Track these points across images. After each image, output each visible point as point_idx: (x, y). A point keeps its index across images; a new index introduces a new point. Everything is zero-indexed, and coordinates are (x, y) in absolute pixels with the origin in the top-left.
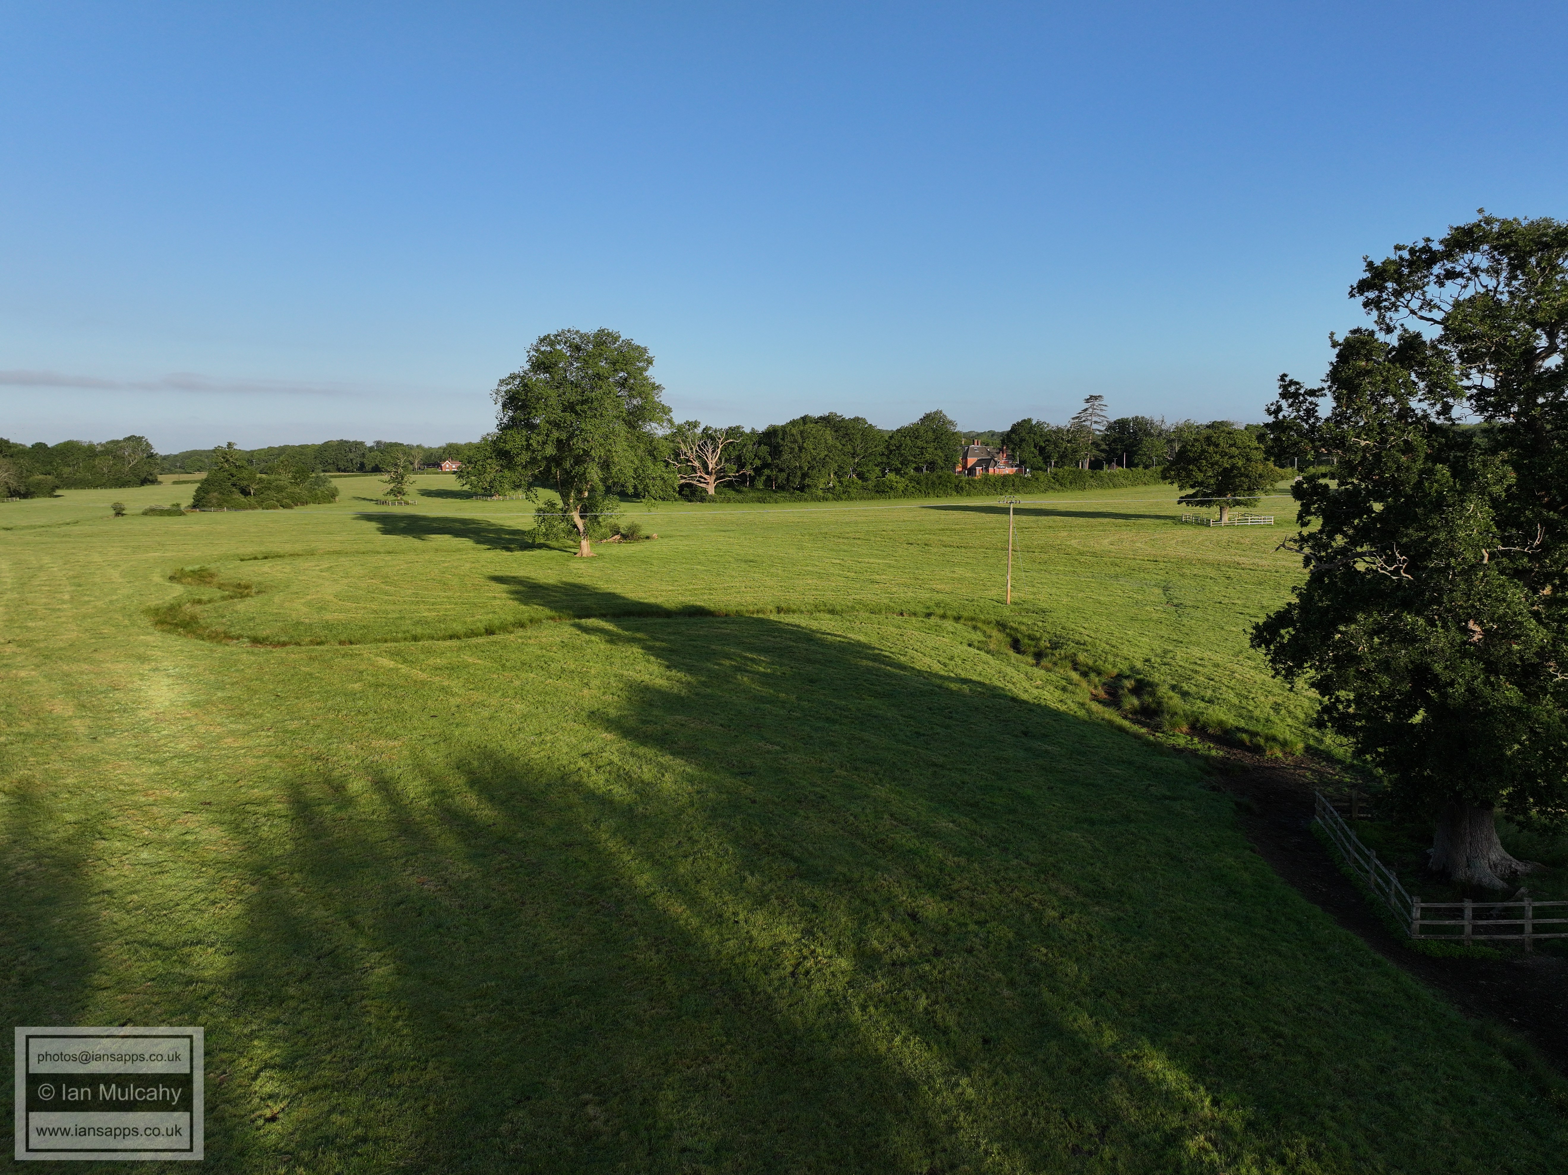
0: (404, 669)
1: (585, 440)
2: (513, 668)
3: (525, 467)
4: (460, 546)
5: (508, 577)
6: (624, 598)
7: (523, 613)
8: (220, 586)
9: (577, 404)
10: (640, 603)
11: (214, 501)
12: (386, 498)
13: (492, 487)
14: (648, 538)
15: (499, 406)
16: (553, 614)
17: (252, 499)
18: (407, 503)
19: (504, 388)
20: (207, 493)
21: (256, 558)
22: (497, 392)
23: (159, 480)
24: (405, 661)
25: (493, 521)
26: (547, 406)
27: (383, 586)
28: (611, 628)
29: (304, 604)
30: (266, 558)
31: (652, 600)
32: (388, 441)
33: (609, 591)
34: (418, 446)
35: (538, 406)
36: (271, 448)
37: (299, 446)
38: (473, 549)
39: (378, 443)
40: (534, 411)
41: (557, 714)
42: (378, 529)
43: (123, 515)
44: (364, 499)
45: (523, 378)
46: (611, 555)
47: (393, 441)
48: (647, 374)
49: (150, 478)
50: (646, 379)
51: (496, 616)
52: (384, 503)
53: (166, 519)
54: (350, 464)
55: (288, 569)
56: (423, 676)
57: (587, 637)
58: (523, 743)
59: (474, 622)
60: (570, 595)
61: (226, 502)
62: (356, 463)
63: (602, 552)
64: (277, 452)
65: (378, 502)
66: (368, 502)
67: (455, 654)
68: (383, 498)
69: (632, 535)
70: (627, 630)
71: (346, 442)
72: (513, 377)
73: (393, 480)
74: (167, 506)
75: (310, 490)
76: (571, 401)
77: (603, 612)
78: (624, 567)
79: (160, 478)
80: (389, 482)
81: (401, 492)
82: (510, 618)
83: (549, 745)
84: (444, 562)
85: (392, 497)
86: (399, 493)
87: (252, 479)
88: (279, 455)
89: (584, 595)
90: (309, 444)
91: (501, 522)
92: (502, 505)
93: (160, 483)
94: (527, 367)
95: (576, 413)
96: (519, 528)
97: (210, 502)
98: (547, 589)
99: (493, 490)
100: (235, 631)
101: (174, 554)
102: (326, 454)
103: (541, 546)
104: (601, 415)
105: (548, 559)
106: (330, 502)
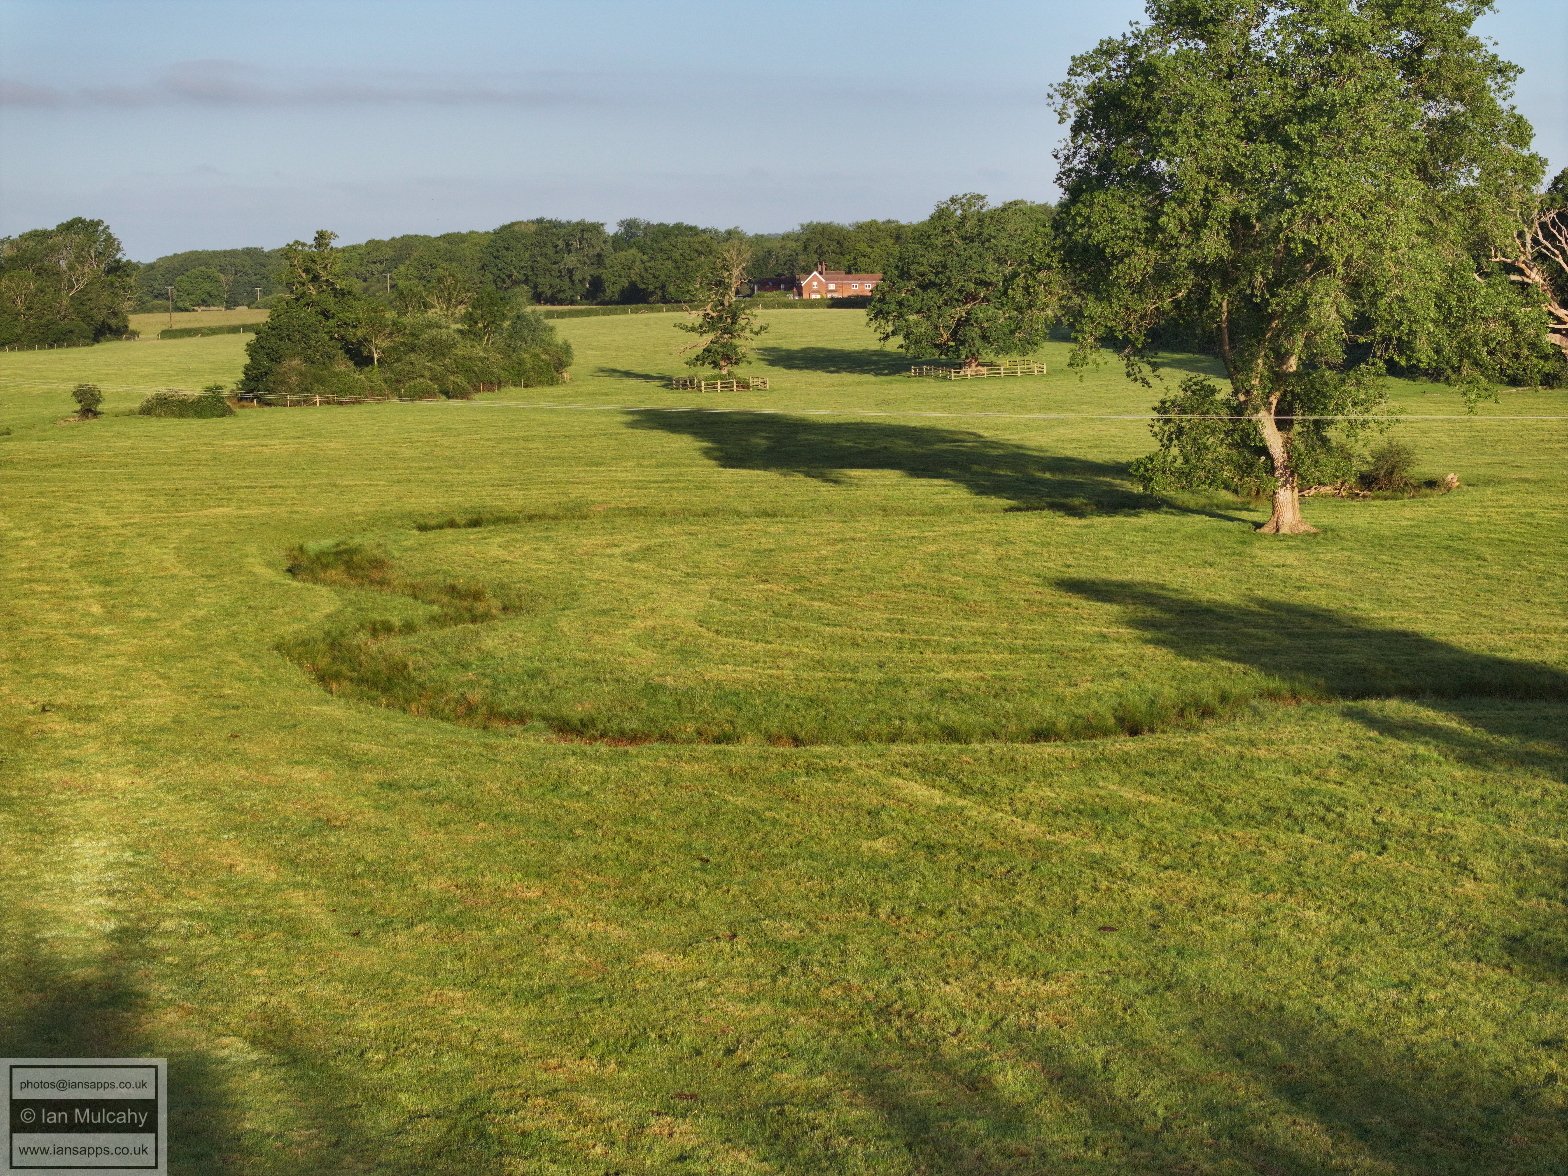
0: (974, 810)
1: (1311, 217)
2: (1247, 819)
3: (1138, 289)
4: (939, 499)
5: (1107, 583)
6: (1449, 649)
7: (1197, 678)
8: (415, 592)
9: (1287, 121)
10: (1502, 662)
11: (294, 379)
12: (693, 371)
13: (963, 343)
14: (1431, 484)
15: (1066, 131)
16: (1275, 683)
17: (375, 375)
18: (744, 386)
19: (1085, 81)
20: (277, 359)
21: (452, 524)
22: (1067, 91)
23: (132, 326)
24: (966, 791)
25: (987, 434)
26: (1202, 125)
27: (800, 599)
28: (1454, 725)
29: (638, 640)
30: (475, 523)
31: (1529, 655)
32: (655, 221)
33: (1396, 626)
34: (729, 233)
35: (1179, 128)
36: (374, 245)
37: (444, 238)
38: (978, 508)
39: (630, 226)
40: (1165, 141)
41: (1421, 939)
42: (707, 453)
43: (96, 414)
44: (628, 374)
45: (1133, 52)
46: (1354, 529)
47: (671, 221)
48: (1477, 29)
49: (113, 322)
50: (1475, 45)
51: (1132, 685)
52: (687, 384)
53: (196, 424)
54: (566, 284)
55: (547, 552)
56: (1031, 829)
57: (1406, 747)
58: (1371, 1006)
59: (1080, 700)
60: (1299, 636)
61: (320, 381)
62: (581, 281)
63: (1325, 522)
64: (390, 254)
65: (668, 382)
66: (643, 383)
67: (1080, 778)
68: (684, 372)
69: (1390, 473)
70: (1504, 732)
71: (557, 225)
72: (1107, 50)
73: (710, 323)
74: (193, 390)
75: (509, 350)
76: (1269, 111)
77: (1407, 682)
78: (1406, 563)
79: (135, 321)
80: (700, 330)
81: (731, 357)
82: (1169, 692)
83: (1442, 1013)
84: (922, 540)
85: (707, 371)
86: (727, 358)
87: (376, 325)
88: (395, 262)
89: (1336, 636)
90: (464, 231)
91: (1013, 437)
92: (991, 389)
93: (134, 335)
94: (1147, 23)
95: (1286, 143)
96: (1069, 453)
97: (284, 383)
98: (1229, 618)
99: (964, 352)
100: (509, 701)
101: (266, 510)
102: (509, 256)
103: (1155, 504)
104: (1355, 150)
105: (1188, 537)
106: (553, 382)
